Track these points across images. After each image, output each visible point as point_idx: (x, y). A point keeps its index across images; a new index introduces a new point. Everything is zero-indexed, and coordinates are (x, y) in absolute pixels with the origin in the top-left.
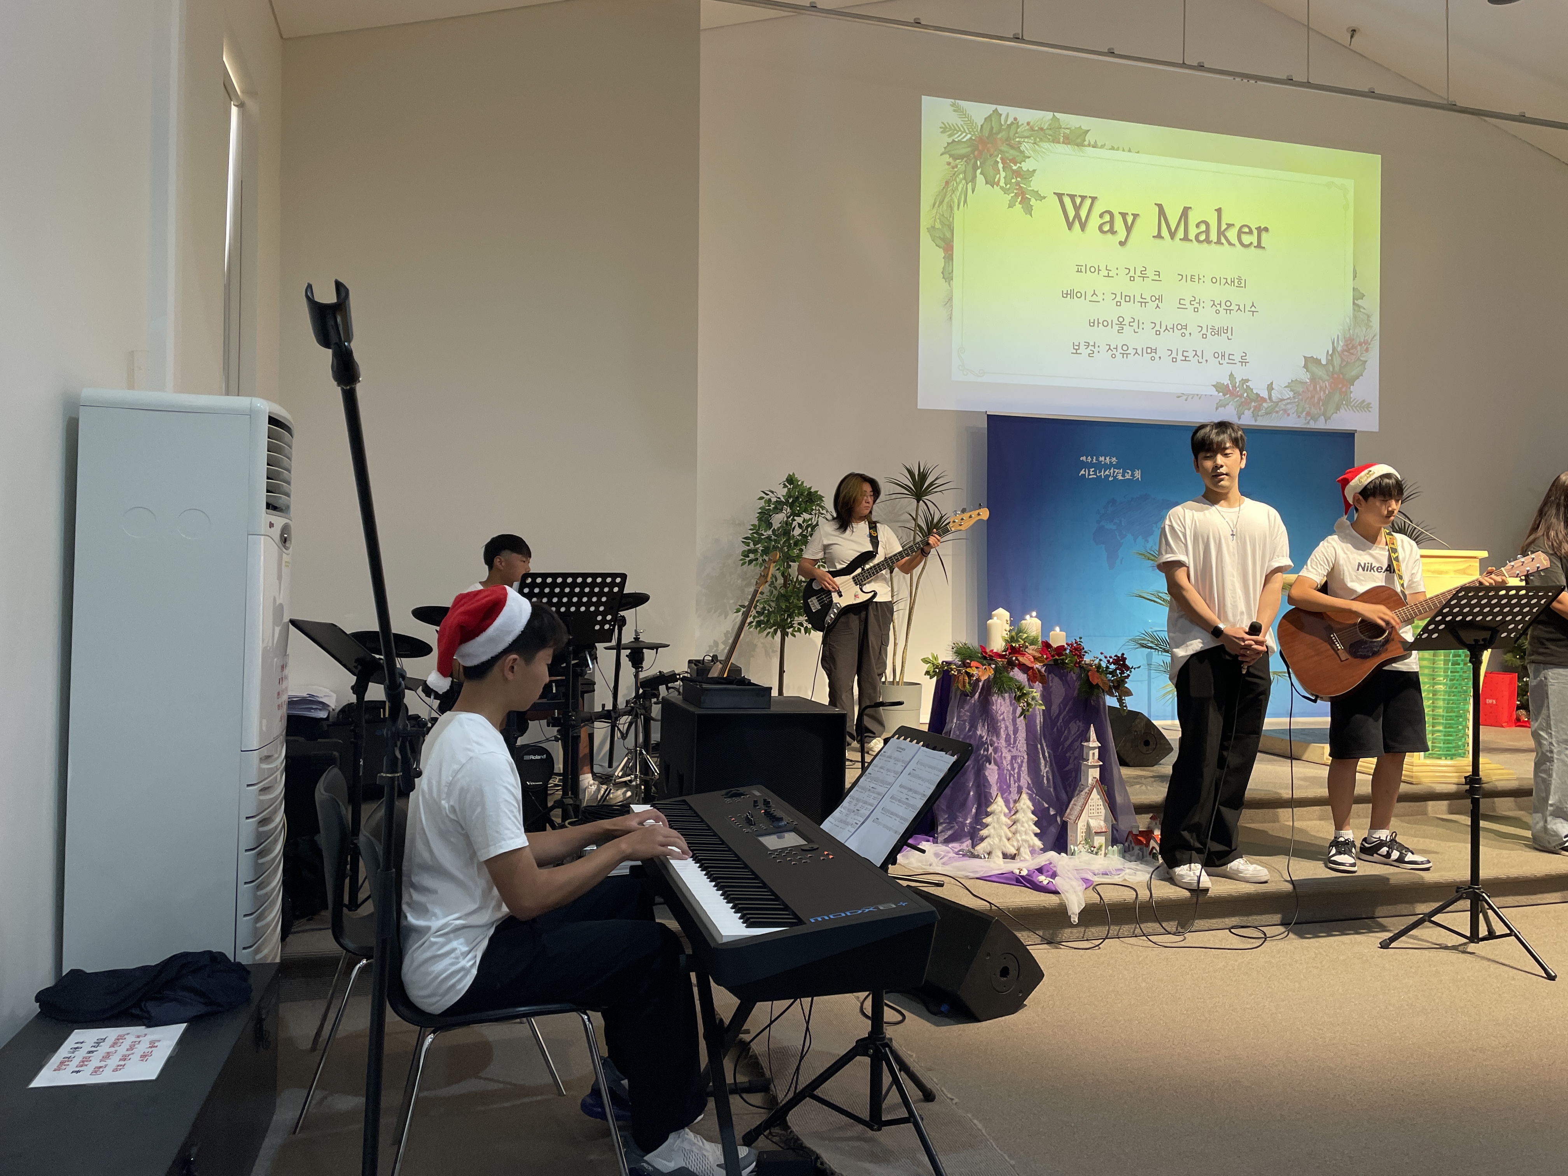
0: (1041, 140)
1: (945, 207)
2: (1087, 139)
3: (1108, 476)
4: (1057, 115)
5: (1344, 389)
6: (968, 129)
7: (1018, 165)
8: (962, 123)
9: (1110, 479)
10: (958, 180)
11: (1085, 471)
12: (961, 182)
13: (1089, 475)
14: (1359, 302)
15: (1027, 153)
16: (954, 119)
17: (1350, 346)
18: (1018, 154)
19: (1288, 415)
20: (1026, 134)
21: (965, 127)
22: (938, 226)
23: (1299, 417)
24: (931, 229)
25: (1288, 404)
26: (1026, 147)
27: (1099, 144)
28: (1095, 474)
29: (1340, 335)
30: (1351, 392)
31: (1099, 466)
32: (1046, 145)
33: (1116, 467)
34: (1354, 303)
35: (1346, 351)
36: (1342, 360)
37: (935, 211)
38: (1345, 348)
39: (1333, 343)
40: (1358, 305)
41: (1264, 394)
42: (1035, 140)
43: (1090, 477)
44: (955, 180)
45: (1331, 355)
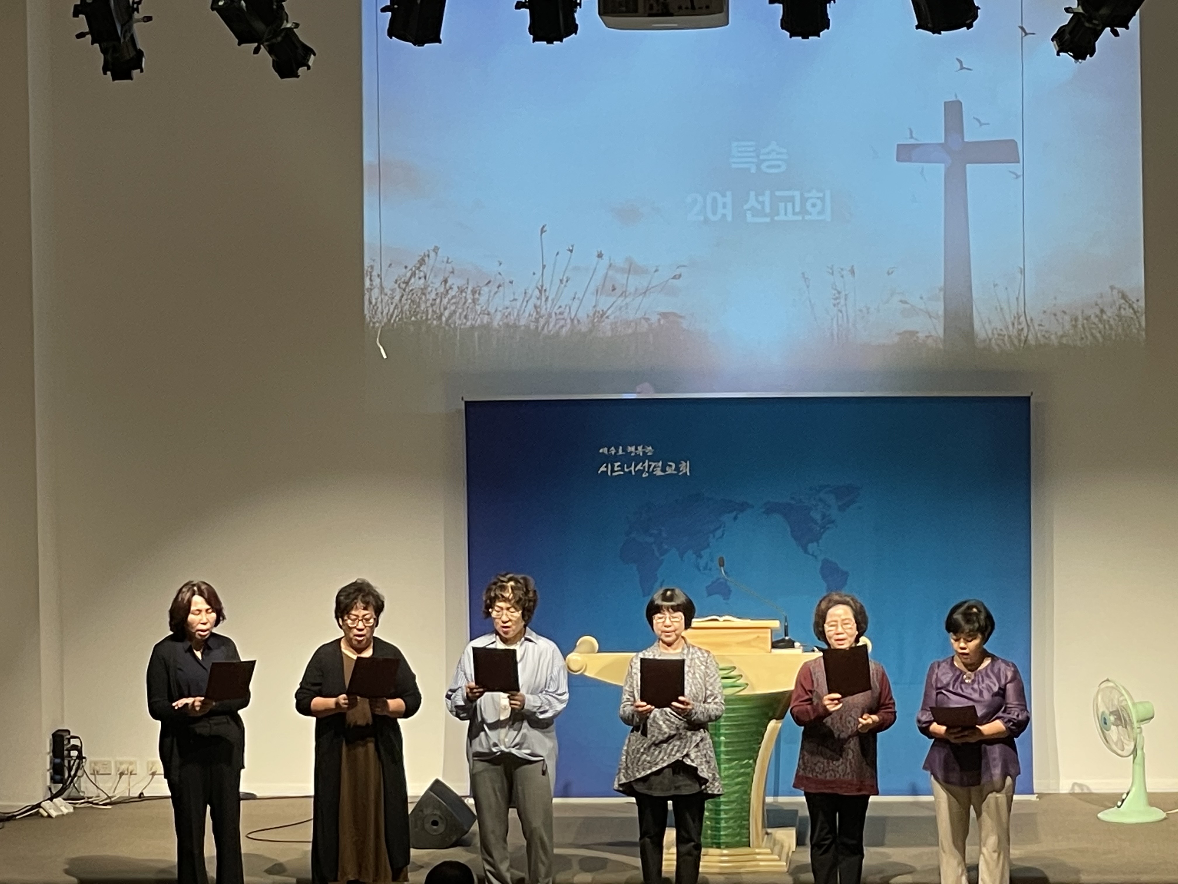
3: (641, 472)
9: (644, 476)
11: (607, 467)
13: (613, 471)
28: (623, 470)
31: (628, 459)
33: (652, 459)
43: (614, 474)
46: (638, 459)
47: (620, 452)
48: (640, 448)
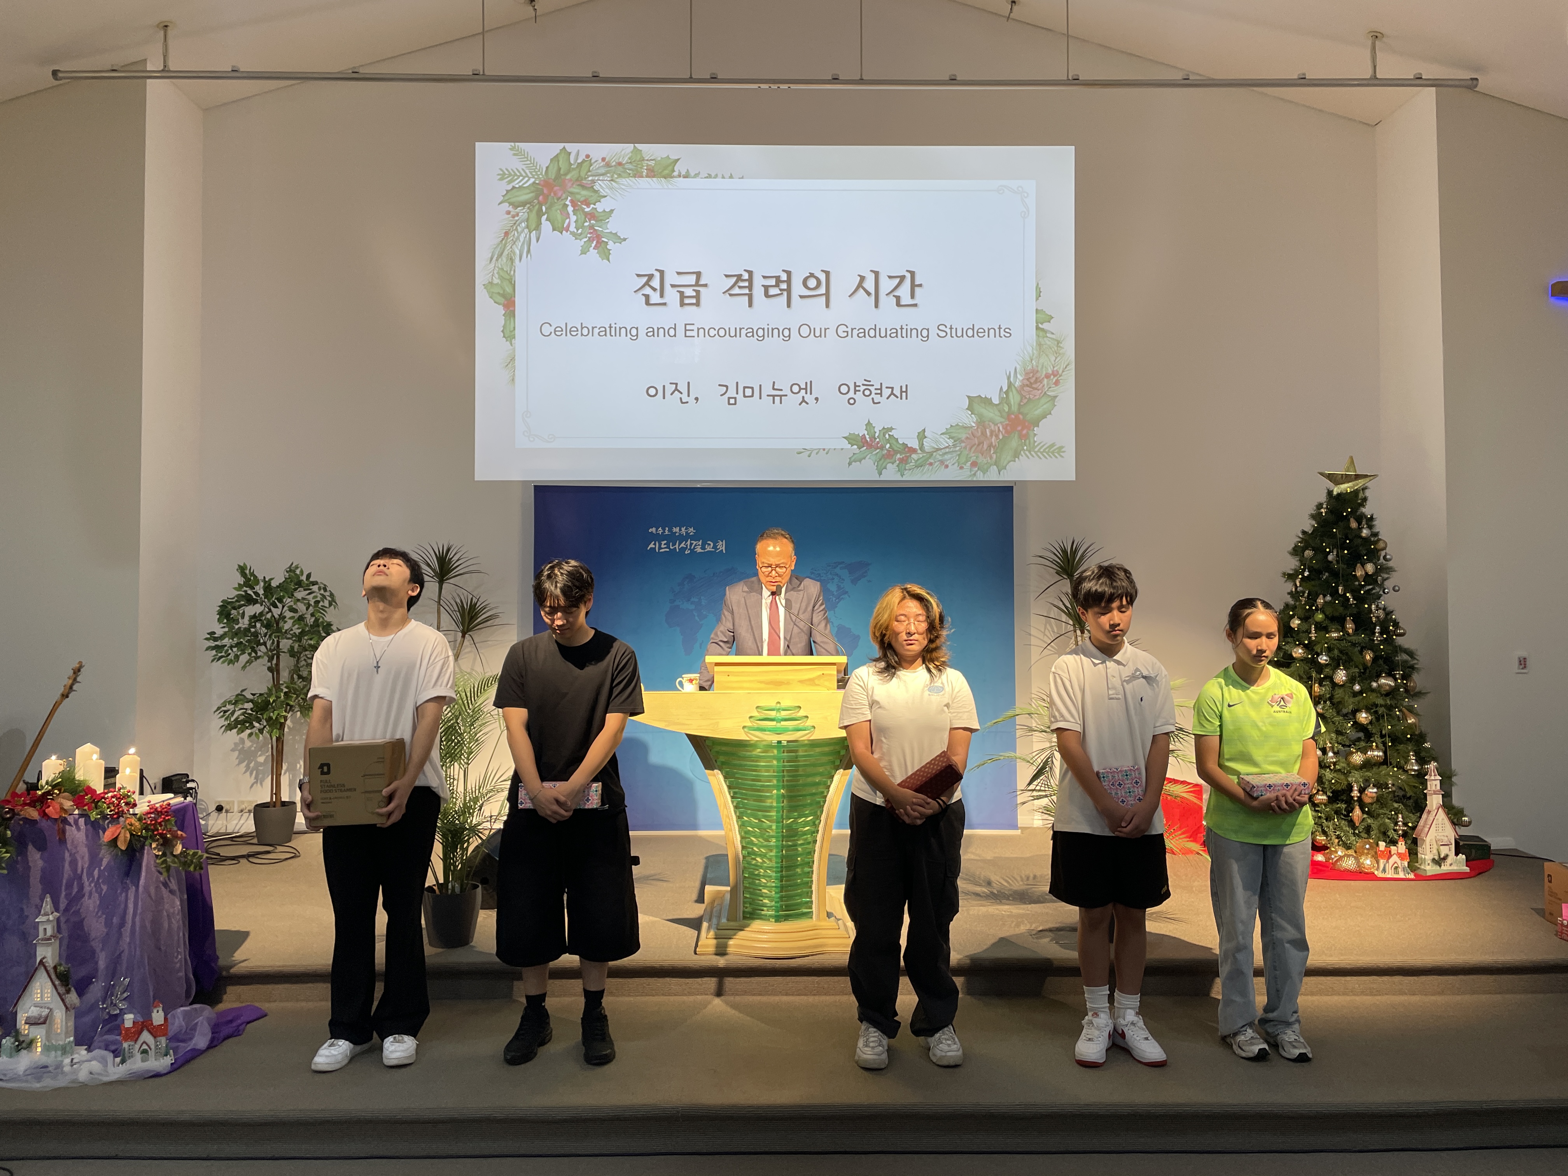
0: (620, 176)
1: (504, 260)
2: (676, 168)
3: (684, 549)
4: (639, 146)
5: (1025, 432)
6: (531, 173)
7: (592, 206)
8: (524, 167)
9: (686, 553)
10: (519, 229)
11: (655, 544)
12: (523, 230)
13: (660, 548)
14: (1045, 326)
15: (603, 193)
16: (516, 164)
17: (1032, 380)
18: (592, 194)
19: (947, 466)
20: (603, 171)
21: (527, 171)
22: (496, 281)
23: (961, 468)
24: (489, 285)
25: (946, 453)
26: (601, 185)
27: (692, 174)
28: (668, 547)
29: (1018, 367)
30: (1035, 435)
31: (672, 538)
32: (623, 181)
33: (693, 538)
34: (1037, 328)
35: (1027, 385)
36: (1023, 397)
37: (492, 265)
38: (1026, 382)
39: (1009, 378)
40: (1043, 330)
41: (914, 444)
42: (612, 176)
43: (661, 551)
44: (516, 229)
45: (1007, 393)
46: (682, 538)
47: (667, 532)
48: (683, 529)
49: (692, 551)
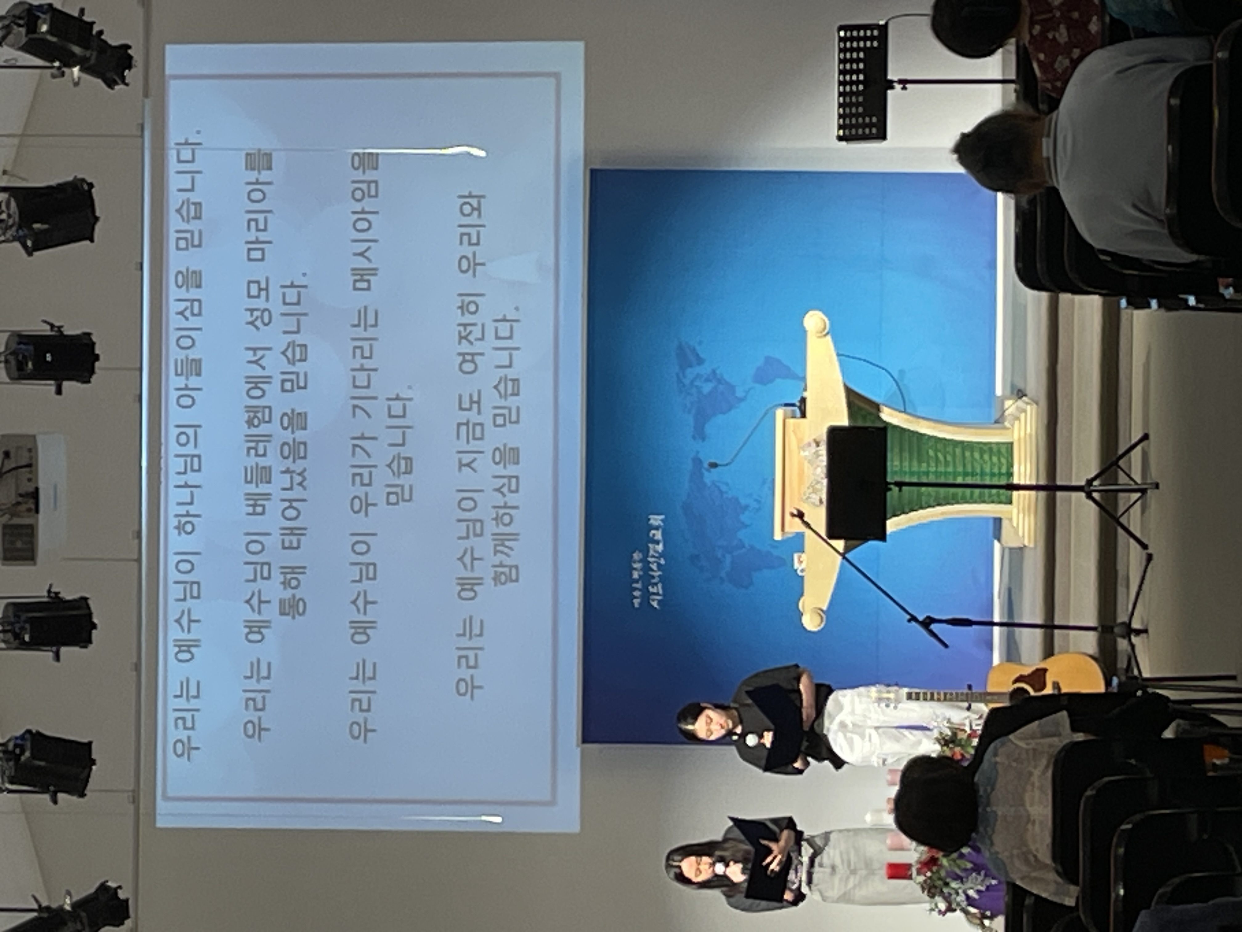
3: (659, 565)
9: (663, 562)
11: (653, 600)
13: (657, 594)
28: (657, 584)
31: (647, 578)
33: (646, 553)
43: (661, 593)
46: (647, 568)
47: (639, 586)
48: (635, 566)
49: (661, 555)
